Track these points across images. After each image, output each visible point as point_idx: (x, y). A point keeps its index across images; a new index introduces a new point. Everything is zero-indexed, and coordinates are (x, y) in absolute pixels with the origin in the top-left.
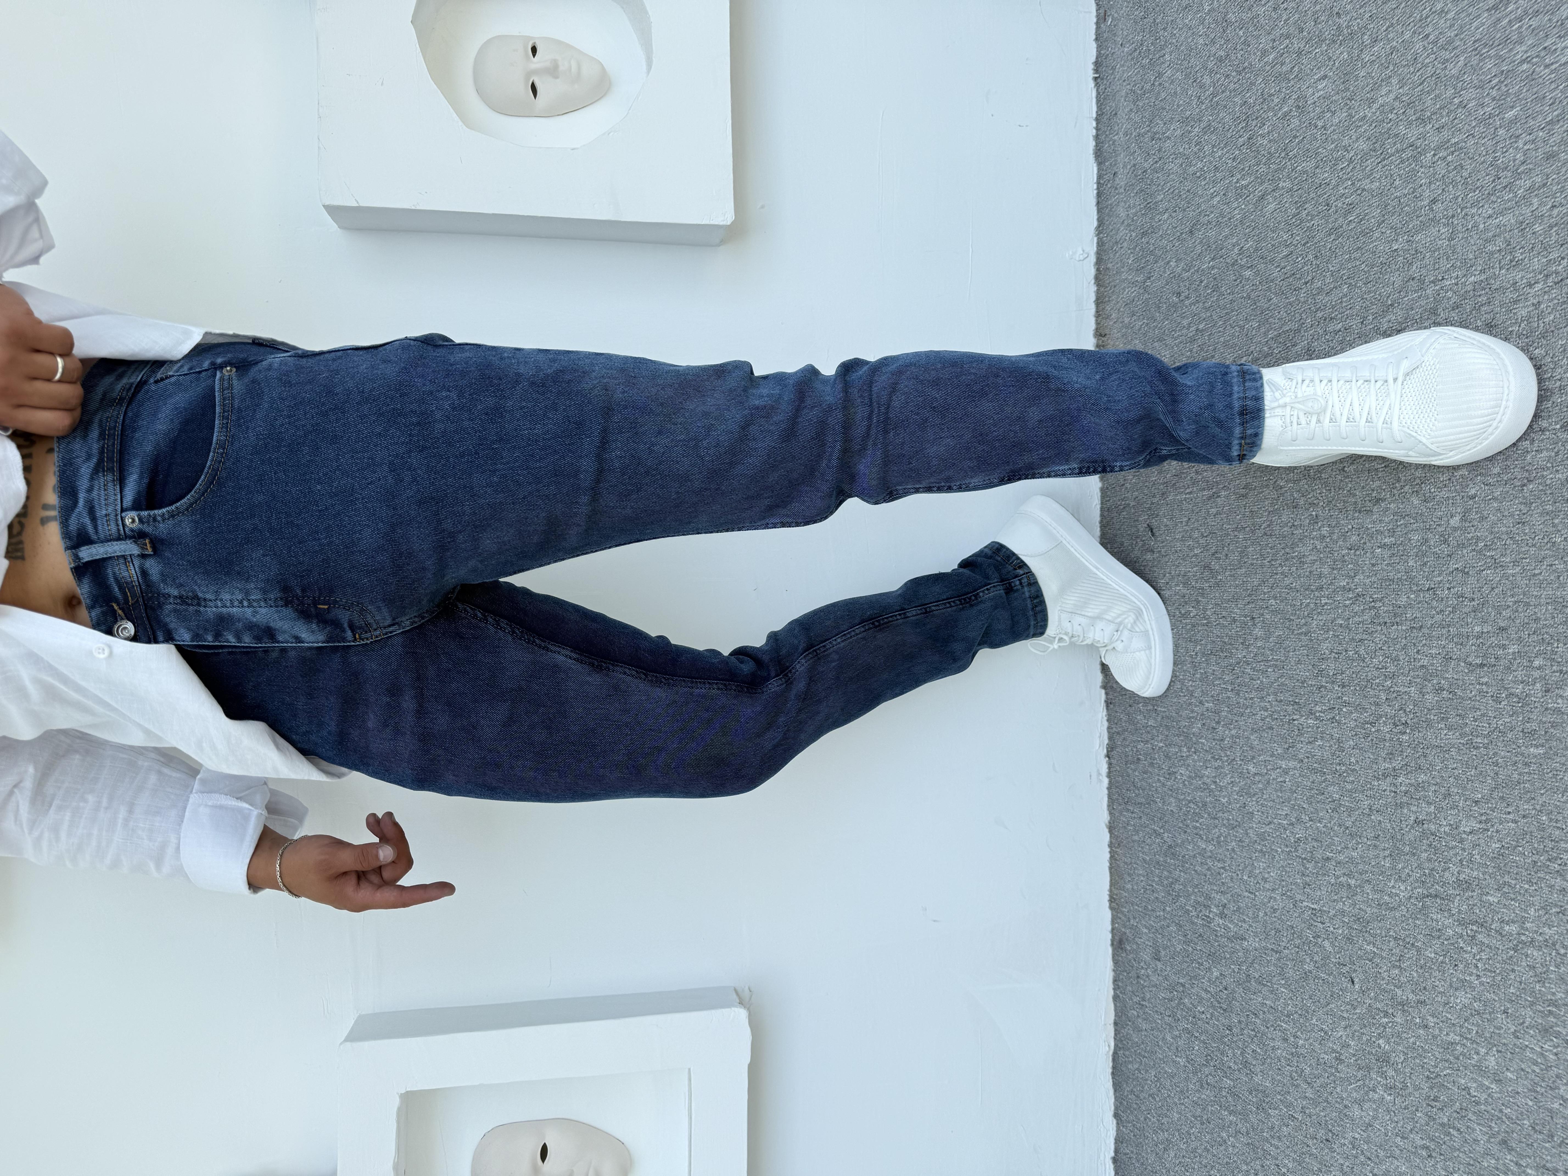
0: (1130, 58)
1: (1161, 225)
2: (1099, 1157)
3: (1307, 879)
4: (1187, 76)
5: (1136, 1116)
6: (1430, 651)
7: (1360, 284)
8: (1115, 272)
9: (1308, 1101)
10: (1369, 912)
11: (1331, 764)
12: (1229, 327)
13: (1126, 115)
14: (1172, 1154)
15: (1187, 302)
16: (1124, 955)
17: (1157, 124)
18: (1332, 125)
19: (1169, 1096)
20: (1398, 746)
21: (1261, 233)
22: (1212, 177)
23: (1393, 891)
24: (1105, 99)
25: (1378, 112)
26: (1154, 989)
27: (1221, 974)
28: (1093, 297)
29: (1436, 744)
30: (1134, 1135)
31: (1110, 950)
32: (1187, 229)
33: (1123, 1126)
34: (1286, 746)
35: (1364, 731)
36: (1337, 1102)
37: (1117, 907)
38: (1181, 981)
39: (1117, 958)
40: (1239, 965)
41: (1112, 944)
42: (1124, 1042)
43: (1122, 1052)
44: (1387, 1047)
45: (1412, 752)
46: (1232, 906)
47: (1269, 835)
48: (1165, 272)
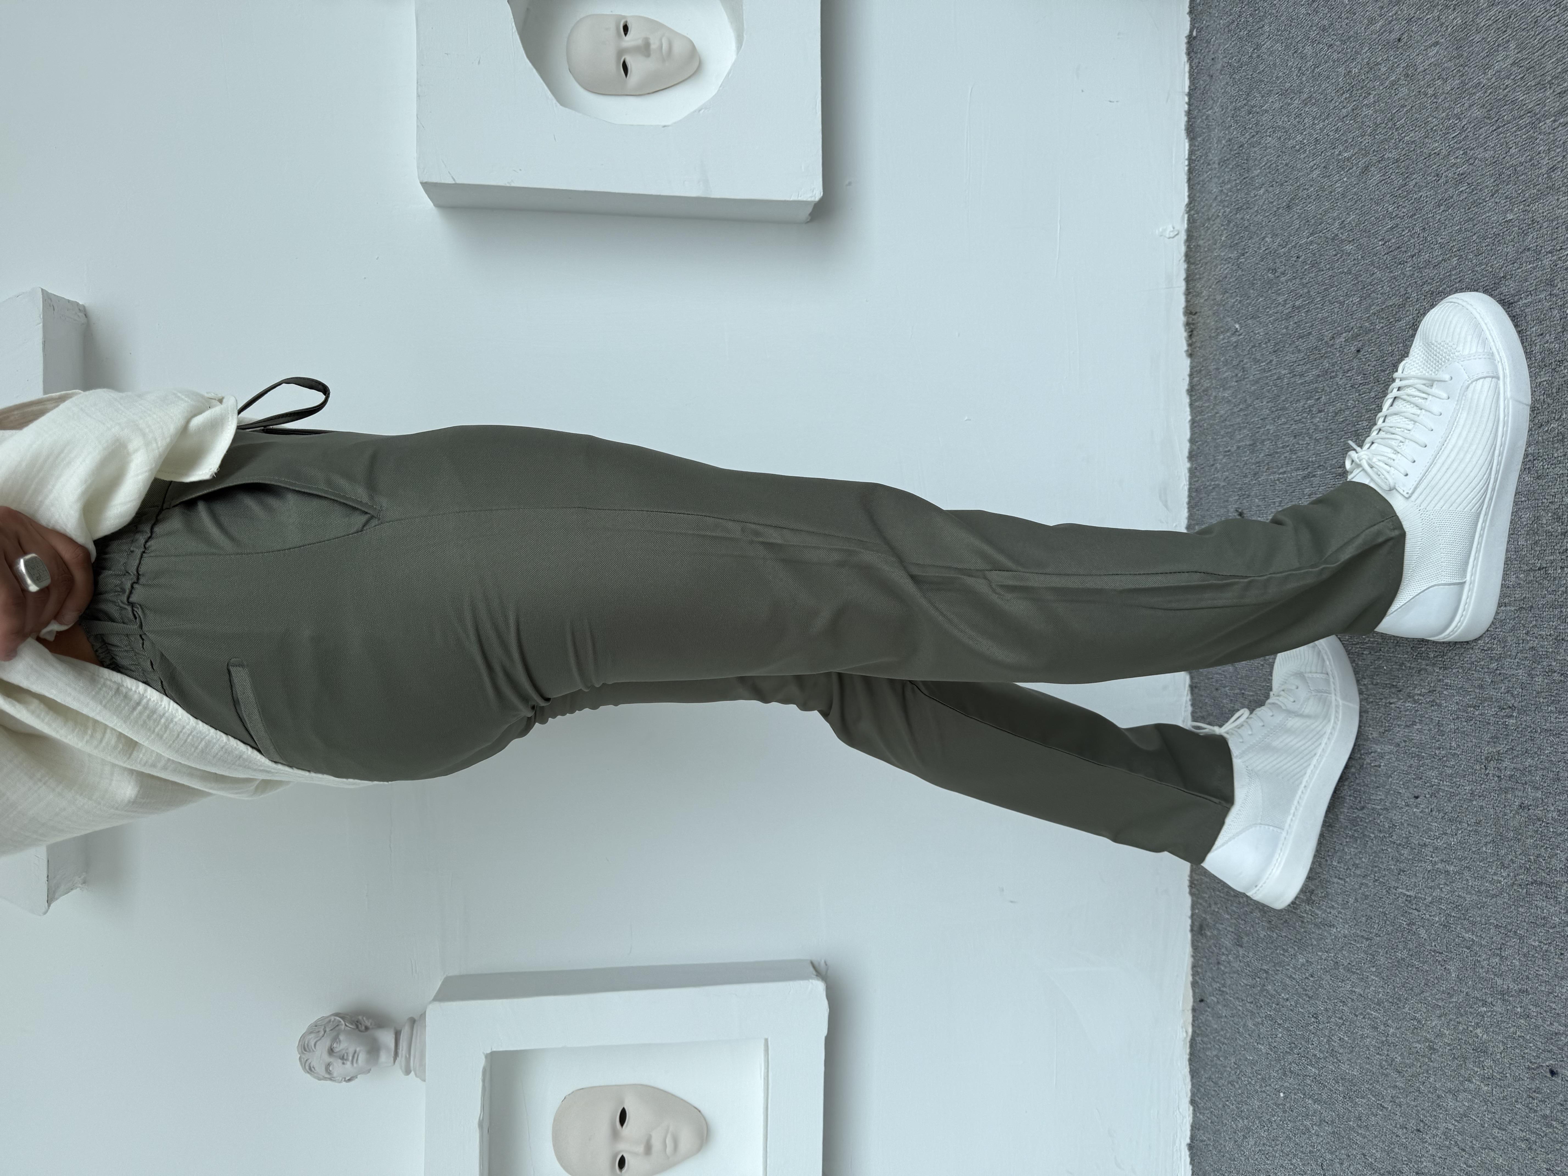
0: (1226, 30)
1: (1257, 200)
2: (1174, 1143)
3: (1402, 865)
4: (1287, 47)
5: (1214, 1103)
6: (1540, 633)
7: (1471, 256)
8: (1206, 249)
9: (1398, 1091)
10: (1467, 899)
11: (1430, 748)
12: (1327, 303)
13: (1222, 89)
14: (1252, 1142)
15: (1283, 279)
16: (1204, 941)
17: (1255, 97)
18: (1443, 93)
19: (1250, 1083)
20: (1504, 730)
21: (1364, 206)
22: (1312, 150)
23: (1495, 878)
24: (1197, 73)
25: (1494, 79)
26: (1236, 975)
27: (1307, 961)
28: (1183, 275)
29: (1545, 727)
30: (1212, 1122)
31: (1189, 936)
32: (1284, 204)
33: (1200, 1113)
34: (1382, 730)
35: (1466, 715)
36: (1429, 1092)
37: (1197, 892)
38: (1265, 967)
39: (1196, 943)
40: (1327, 952)
41: (1192, 930)
42: (1202, 1028)
43: (1200, 1039)
44: (1485, 1036)
45: (1519, 736)
46: (1320, 892)
47: (1361, 821)
48: (1259, 248)
